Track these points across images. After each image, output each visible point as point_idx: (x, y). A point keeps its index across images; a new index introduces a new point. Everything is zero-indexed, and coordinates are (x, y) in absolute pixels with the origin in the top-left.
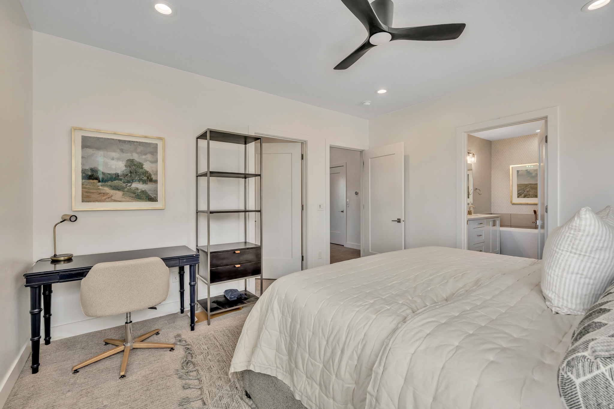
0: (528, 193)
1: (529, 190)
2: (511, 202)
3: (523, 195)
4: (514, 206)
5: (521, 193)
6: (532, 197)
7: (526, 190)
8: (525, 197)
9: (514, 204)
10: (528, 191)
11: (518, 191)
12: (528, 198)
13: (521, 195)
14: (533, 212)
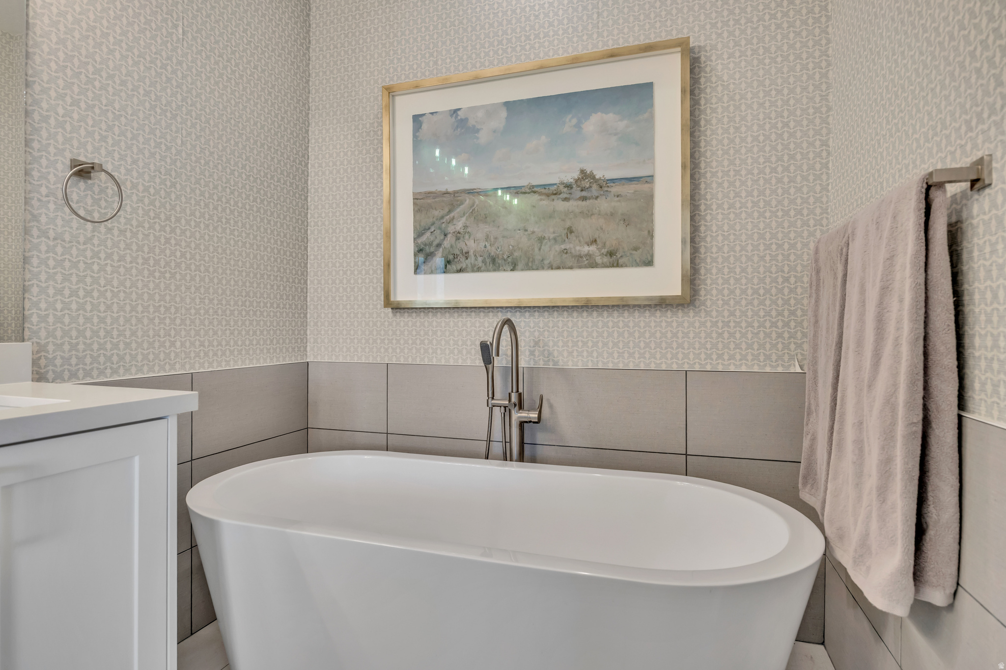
0: (461, 245)
1: (465, 227)
2: (387, 295)
3: (438, 260)
4: (405, 320)
5: (430, 244)
6: (479, 270)
7: (451, 229)
8: (449, 265)
9: (398, 308)
10: (458, 236)
11: (418, 234)
12: (460, 271)
13: (429, 256)
14: (479, 348)
